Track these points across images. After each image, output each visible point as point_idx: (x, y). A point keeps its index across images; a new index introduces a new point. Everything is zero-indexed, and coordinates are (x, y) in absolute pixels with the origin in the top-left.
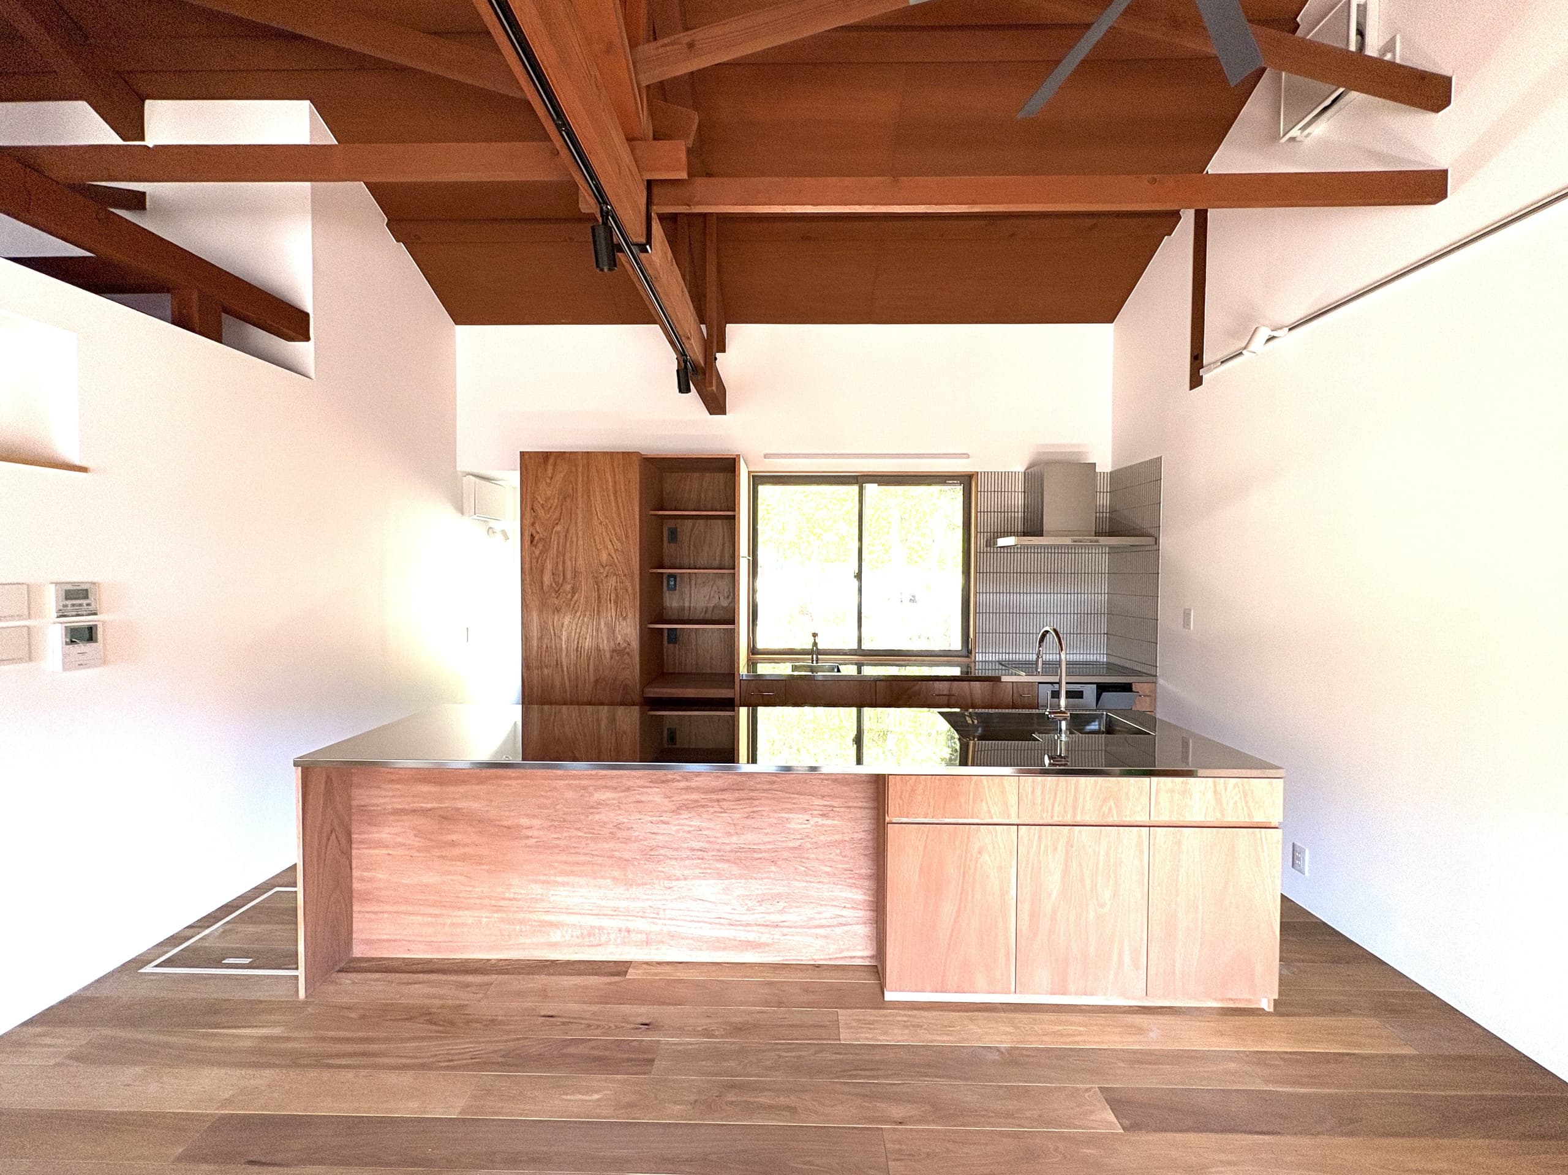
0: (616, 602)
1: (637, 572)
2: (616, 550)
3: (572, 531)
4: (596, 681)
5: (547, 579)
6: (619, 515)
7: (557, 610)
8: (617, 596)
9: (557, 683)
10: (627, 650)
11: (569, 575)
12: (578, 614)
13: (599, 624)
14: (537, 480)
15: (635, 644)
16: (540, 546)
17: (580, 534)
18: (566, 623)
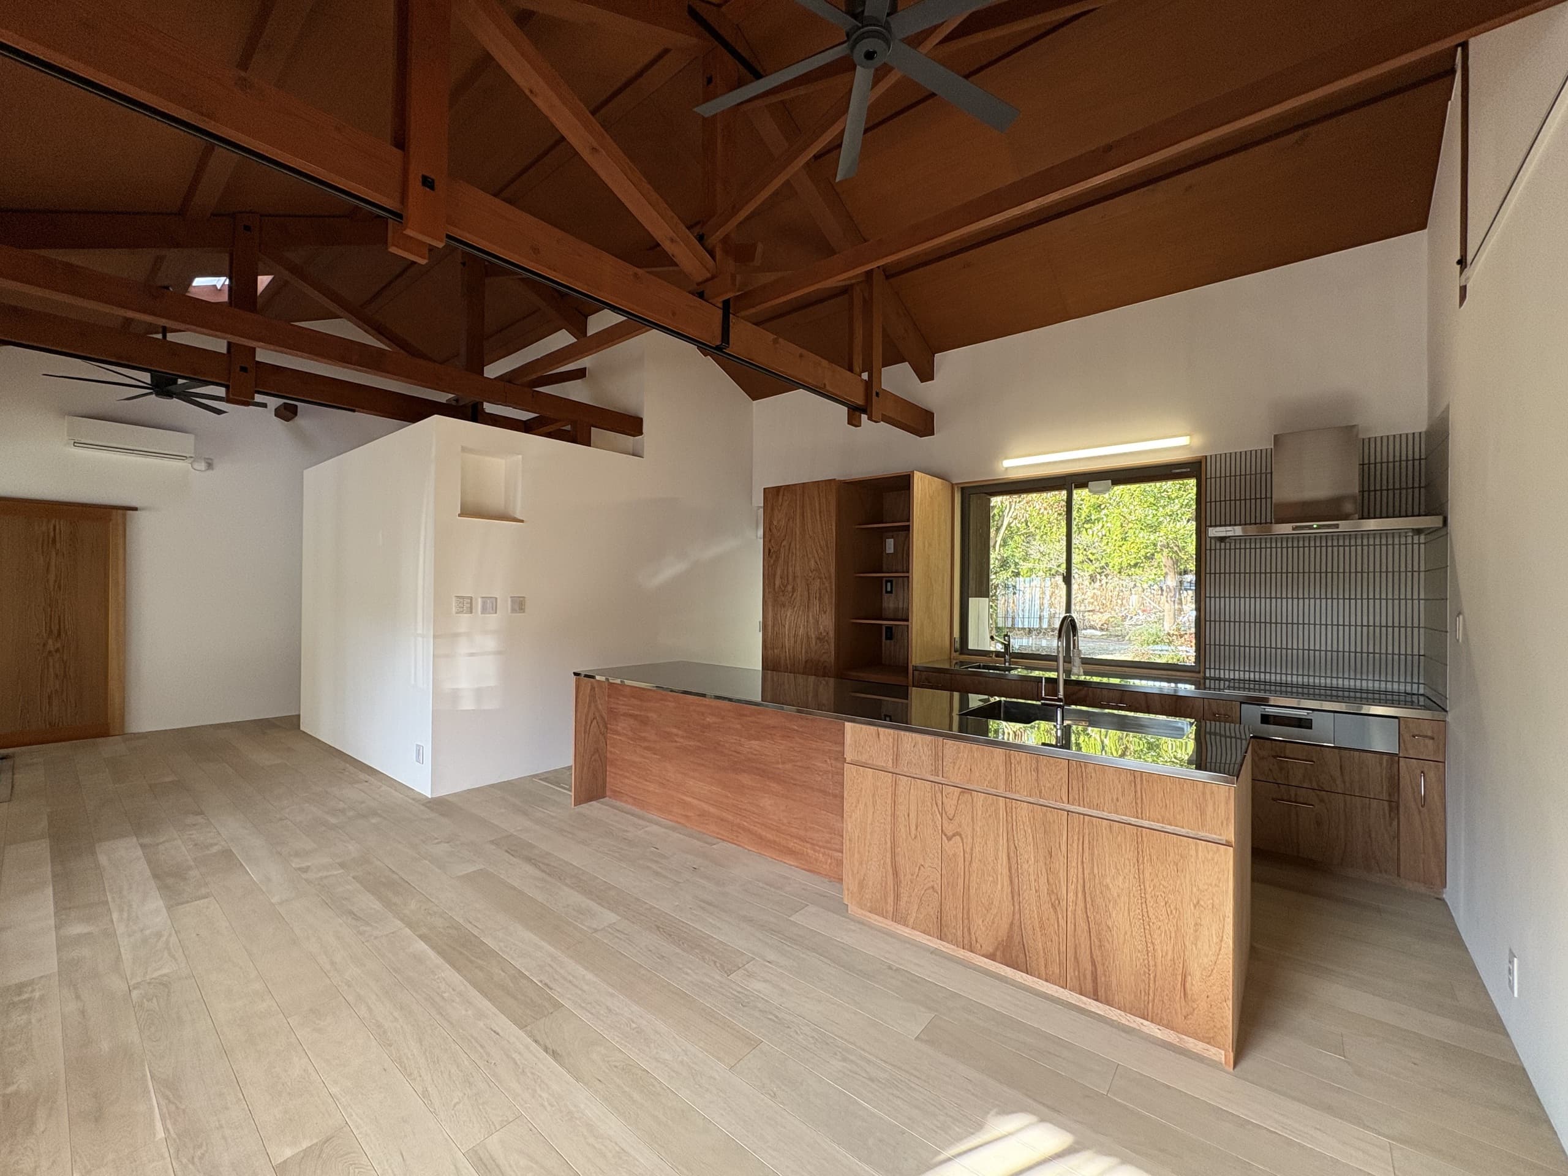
0: (819, 600)
1: (833, 575)
2: (820, 559)
3: (793, 545)
4: (806, 662)
5: (778, 583)
6: (823, 531)
7: (784, 605)
8: (820, 594)
9: (782, 662)
10: (826, 638)
11: (790, 578)
12: (796, 609)
13: (808, 616)
14: (772, 509)
15: (832, 634)
16: (774, 556)
17: (798, 547)
18: (789, 615)
